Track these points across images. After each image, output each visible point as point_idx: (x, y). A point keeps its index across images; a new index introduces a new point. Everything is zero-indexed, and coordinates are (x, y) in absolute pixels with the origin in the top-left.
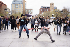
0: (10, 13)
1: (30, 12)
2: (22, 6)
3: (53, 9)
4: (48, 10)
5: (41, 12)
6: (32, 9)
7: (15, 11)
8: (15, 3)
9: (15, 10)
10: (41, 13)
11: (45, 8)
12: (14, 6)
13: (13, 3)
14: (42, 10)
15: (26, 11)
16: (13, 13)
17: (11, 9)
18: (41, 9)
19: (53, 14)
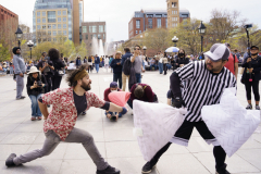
0: (31, 42)
1: (97, 34)
2: (70, 16)
3: (177, 19)
4: (159, 25)
5: (134, 31)
6: (103, 24)
7: (45, 34)
8: (44, 7)
9: (47, 30)
10: (135, 34)
11: (150, 15)
12: (41, 16)
13: (40, 7)
14: (138, 26)
15: (85, 31)
16: (39, 41)
17: (34, 27)
18: (135, 20)
19: (175, 38)
